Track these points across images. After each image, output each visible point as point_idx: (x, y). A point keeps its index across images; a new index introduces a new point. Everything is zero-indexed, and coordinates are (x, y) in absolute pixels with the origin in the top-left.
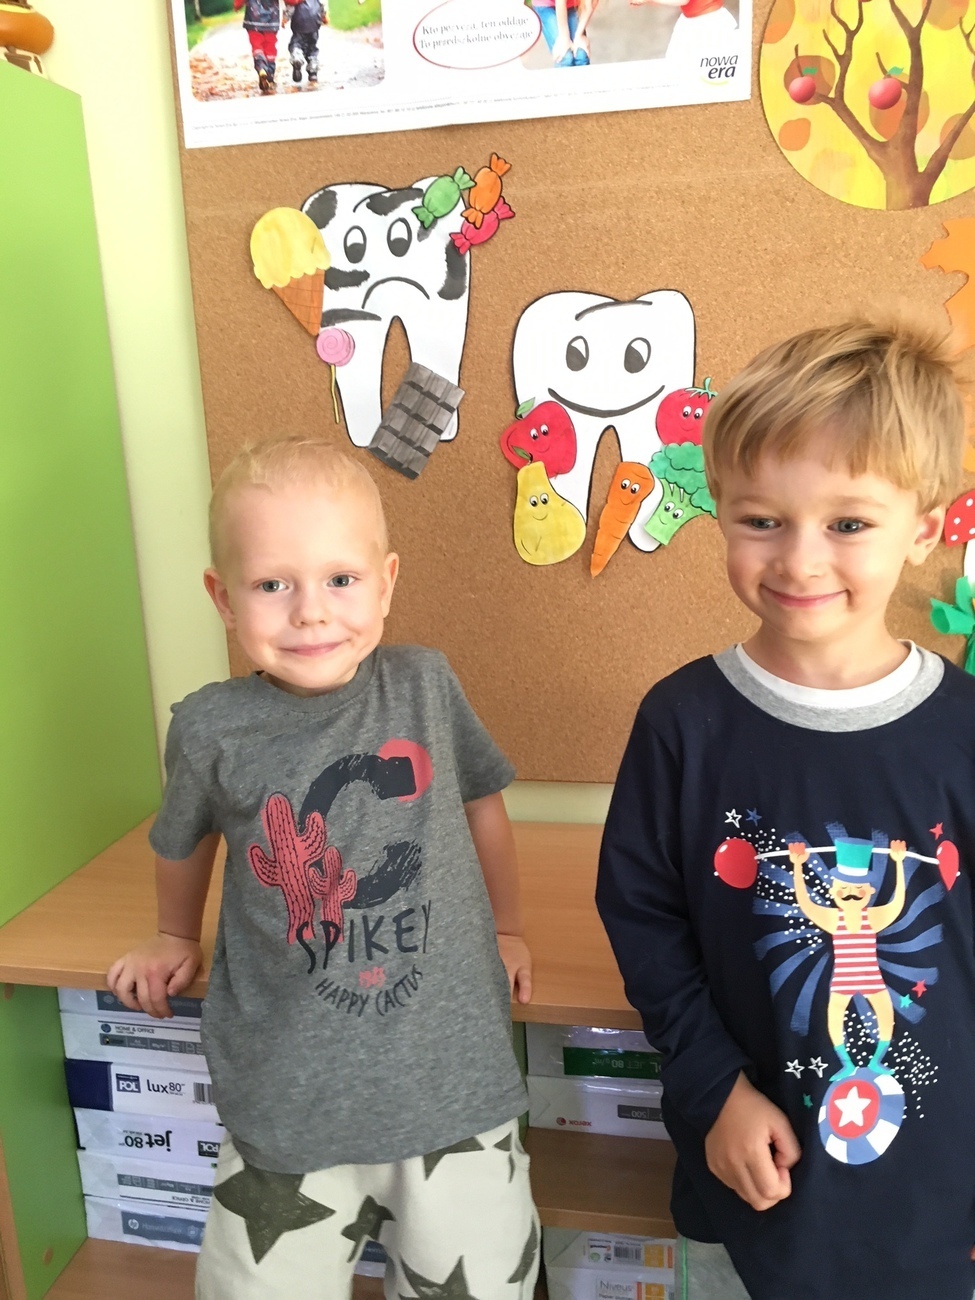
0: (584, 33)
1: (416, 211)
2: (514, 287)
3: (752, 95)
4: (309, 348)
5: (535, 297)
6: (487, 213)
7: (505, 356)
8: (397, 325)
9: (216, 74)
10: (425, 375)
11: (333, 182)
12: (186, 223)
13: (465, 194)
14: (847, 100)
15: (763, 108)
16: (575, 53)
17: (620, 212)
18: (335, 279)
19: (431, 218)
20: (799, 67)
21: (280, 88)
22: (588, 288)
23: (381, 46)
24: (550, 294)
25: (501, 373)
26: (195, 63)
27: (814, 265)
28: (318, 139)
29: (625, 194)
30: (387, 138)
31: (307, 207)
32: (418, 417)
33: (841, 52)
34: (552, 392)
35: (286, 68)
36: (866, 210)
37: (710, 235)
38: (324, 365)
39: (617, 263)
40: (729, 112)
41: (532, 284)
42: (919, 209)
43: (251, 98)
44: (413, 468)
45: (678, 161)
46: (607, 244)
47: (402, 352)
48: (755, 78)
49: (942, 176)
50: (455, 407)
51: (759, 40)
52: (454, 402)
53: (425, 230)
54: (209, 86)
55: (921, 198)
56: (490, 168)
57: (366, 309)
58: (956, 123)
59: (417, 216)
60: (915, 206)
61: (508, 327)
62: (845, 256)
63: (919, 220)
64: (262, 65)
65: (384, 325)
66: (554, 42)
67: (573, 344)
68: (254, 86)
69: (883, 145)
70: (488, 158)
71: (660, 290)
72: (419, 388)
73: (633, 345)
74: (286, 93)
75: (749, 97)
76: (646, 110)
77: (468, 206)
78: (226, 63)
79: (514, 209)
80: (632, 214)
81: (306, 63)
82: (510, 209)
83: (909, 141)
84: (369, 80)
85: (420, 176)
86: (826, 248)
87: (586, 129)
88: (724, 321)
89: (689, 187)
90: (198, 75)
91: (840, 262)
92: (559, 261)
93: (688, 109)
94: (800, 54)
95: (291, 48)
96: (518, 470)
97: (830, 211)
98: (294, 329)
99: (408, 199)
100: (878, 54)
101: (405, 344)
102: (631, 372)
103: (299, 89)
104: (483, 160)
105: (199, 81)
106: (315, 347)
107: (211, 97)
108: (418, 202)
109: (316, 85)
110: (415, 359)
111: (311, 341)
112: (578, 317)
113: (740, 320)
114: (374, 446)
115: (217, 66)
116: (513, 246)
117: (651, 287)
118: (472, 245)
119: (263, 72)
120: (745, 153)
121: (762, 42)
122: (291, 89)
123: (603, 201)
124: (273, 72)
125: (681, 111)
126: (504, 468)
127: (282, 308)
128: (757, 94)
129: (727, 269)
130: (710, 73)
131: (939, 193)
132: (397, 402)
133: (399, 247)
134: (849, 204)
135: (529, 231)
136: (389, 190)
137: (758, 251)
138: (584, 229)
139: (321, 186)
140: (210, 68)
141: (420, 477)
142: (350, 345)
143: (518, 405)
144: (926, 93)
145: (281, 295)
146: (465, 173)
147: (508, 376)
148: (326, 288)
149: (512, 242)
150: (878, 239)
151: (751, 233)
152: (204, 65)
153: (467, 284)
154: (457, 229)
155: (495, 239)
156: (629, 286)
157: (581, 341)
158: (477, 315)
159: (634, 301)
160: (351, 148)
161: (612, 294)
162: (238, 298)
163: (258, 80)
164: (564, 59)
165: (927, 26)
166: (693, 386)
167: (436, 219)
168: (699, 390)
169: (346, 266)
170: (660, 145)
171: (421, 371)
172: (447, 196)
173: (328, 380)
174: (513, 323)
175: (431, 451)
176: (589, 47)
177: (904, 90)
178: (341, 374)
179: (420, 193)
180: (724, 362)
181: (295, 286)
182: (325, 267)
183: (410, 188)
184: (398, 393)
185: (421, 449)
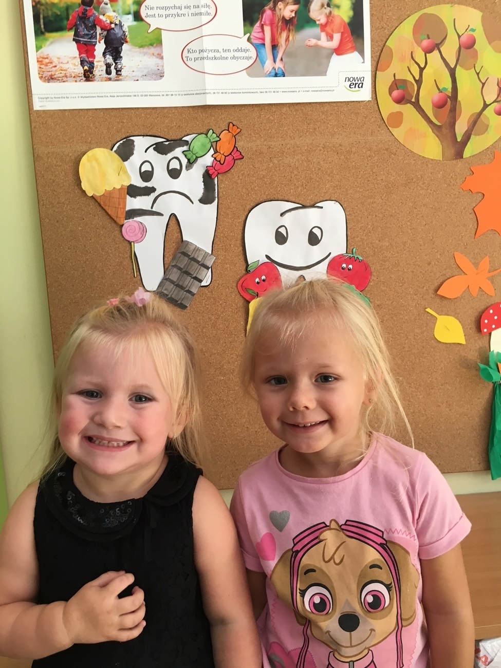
0: (282, 59)
1: (185, 153)
2: (244, 198)
3: (372, 98)
4: (117, 233)
5: (257, 203)
6: (227, 156)
7: (240, 237)
8: (173, 219)
9: (55, 66)
10: (192, 248)
11: (132, 134)
12: (34, 156)
13: (214, 145)
14: (421, 103)
15: (378, 105)
16: (276, 69)
17: (303, 158)
18: (133, 191)
19: (194, 157)
20: (396, 84)
21: (97, 77)
22: (286, 199)
23: (162, 58)
24: (265, 202)
25: (237, 247)
26: (41, 59)
27: (407, 188)
28: (122, 108)
29: (306, 148)
30: (166, 110)
31: (115, 148)
32: (187, 273)
33: (417, 78)
34: (267, 257)
35: (101, 66)
36: (432, 160)
37: (353, 171)
38: (127, 242)
39: (302, 185)
40: (360, 106)
41: (254, 196)
42: (459, 160)
43: (78, 83)
44: (185, 303)
45: (334, 131)
46: (296, 175)
47: (176, 235)
48: (374, 89)
49: (469, 143)
50: (210, 266)
51: (375, 69)
52: (209, 263)
53: (190, 164)
54: (50, 73)
55: (459, 155)
56: (228, 130)
57: (154, 209)
58: (474, 117)
59: (186, 156)
60: (456, 159)
61: (241, 220)
62: (423, 184)
63: (459, 166)
64: (86, 63)
65: (165, 219)
66: (265, 63)
67: (279, 230)
68: (80, 75)
69: (439, 127)
70: (227, 125)
71: (326, 200)
72: (188, 256)
73: (313, 230)
74: (101, 81)
75: (371, 99)
76: (316, 103)
77: (216, 151)
78: (61, 61)
79: (243, 154)
80: (310, 159)
81: (114, 64)
82: (241, 154)
83: (452, 125)
84: (154, 77)
85: (186, 134)
86: (413, 179)
87: (283, 112)
88: (361, 218)
89: (341, 145)
90: (42, 66)
91: (421, 187)
92: (270, 183)
93: (339, 104)
94: (396, 78)
95: (104, 54)
96: (249, 302)
97: (414, 160)
98: (107, 221)
99: (180, 146)
100: (435, 80)
101: (179, 230)
102: (312, 245)
103: (110, 79)
104: (224, 126)
105: (43, 70)
106: (121, 231)
107: (51, 80)
108: (185, 148)
109: (120, 77)
110: (184, 239)
111: (118, 228)
112: (282, 215)
113: (369, 217)
114: (160, 290)
115: (56, 62)
116: (243, 175)
117: (322, 199)
118: (218, 173)
119: (86, 68)
120: (370, 128)
121: (376, 71)
122: (104, 79)
123: (294, 152)
124: (93, 68)
125: (335, 104)
126: (241, 302)
127: (100, 208)
128: (375, 98)
129: (362, 190)
130: (350, 85)
131: (468, 152)
132: (173, 264)
133: (174, 174)
134: (423, 157)
135: (252, 167)
136: (168, 140)
137: (378, 180)
138: (283, 166)
139: (125, 137)
140: (51, 63)
141: (188, 308)
142: (143, 230)
143: (247, 265)
144: (459, 101)
145: (99, 200)
146: (213, 133)
147: (241, 248)
148: (128, 197)
149: (242, 172)
150: (439, 175)
151: (374, 171)
152: (47, 61)
153: (217, 196)
154: (209, 164)
155: (232, 170)
156: (309, 198)
157: (284, 228)
158: (222, 213)
159: (313, 206)
160: (143, 115)
161: (300, 202)
162: (70, 202)
163: (83, 72)
164: (270, 73)
165: (458, 67)
166: (347, 253)
167: (197, 158)
168: (350, 255)
169: (140, 183)
170: (324, 122)
171: (189, 246)
172: (203, 145)
173: (129, 251)
174: (244, 218)
175: (195, 293)
176: (284, 67)
177: (449, 99)
178: (138, 248)
179: (187, 143)
180: (362, 240)
181: (108, 195)
182: (127, 184)
183: (181, 139)
184: (174, 258)
185: (189, 292)
